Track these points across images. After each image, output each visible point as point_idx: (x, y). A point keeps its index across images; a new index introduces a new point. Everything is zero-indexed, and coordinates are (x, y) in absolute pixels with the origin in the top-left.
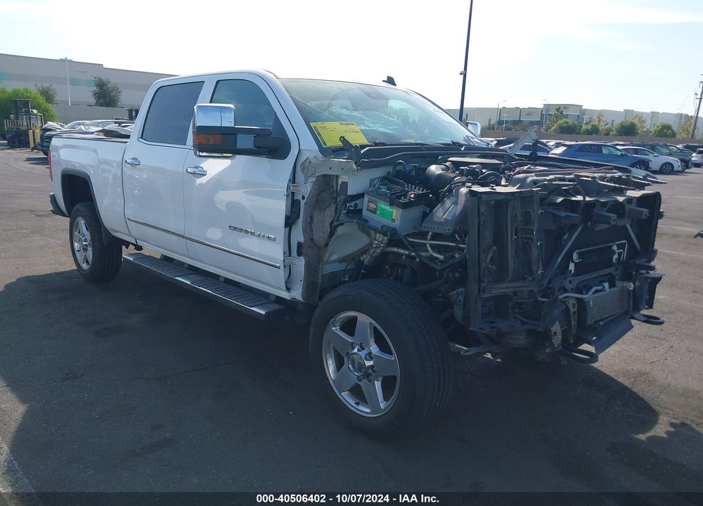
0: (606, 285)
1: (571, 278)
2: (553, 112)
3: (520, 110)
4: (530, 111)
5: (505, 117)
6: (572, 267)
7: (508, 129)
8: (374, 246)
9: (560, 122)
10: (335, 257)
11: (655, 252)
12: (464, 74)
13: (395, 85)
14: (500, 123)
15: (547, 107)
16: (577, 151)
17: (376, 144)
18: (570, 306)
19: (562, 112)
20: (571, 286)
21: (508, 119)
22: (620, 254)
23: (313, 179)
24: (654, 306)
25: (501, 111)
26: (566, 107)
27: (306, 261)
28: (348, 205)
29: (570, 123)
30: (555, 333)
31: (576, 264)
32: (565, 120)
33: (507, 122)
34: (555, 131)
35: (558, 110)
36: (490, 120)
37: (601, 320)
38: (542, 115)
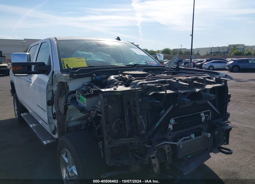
0: (193, 136)
1: (171, 133)
2: (232, 48)
3: (219, 48)
4: (223, 48)
5: (213, 51)
6: (170, 127)
7: (214, 55)
8: (92, 113)
9: (235, 51)
10: (73, 119)
11: (228, 115)
12: (192, 35)
13: (120, 40)
14: (211, 53)
15: (230, 46)
16: (238, 62)
17: (90, 67)
18: (166, 149)
19: (236, 48)
20: (171, 137)
21: (215, 51)
22: (206, 117)
23: (57, 84)
24: (229, 143)
25: (212, 48)
26: (238, 45)
27: (57, 121)
28: (72, 95)
29: (239, 51)
30: (155, 165)
31: (173, 125)
32: (237, 50)
33: (214, 53)
34: (233, 55)
35: (234, 47)
36: (207, 52)
37: (189, 155)
38: (228, 49)
